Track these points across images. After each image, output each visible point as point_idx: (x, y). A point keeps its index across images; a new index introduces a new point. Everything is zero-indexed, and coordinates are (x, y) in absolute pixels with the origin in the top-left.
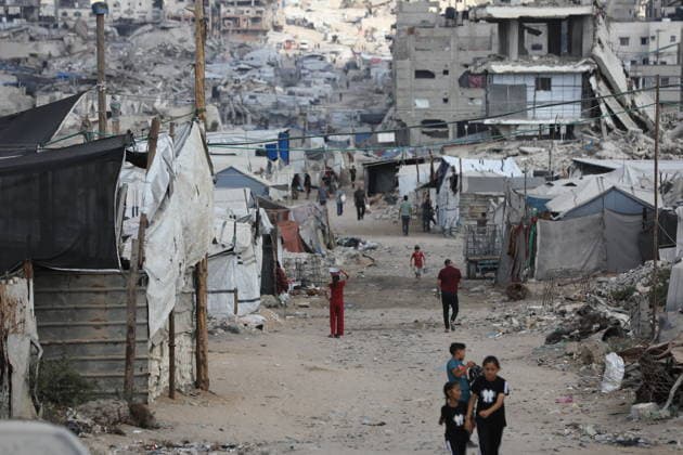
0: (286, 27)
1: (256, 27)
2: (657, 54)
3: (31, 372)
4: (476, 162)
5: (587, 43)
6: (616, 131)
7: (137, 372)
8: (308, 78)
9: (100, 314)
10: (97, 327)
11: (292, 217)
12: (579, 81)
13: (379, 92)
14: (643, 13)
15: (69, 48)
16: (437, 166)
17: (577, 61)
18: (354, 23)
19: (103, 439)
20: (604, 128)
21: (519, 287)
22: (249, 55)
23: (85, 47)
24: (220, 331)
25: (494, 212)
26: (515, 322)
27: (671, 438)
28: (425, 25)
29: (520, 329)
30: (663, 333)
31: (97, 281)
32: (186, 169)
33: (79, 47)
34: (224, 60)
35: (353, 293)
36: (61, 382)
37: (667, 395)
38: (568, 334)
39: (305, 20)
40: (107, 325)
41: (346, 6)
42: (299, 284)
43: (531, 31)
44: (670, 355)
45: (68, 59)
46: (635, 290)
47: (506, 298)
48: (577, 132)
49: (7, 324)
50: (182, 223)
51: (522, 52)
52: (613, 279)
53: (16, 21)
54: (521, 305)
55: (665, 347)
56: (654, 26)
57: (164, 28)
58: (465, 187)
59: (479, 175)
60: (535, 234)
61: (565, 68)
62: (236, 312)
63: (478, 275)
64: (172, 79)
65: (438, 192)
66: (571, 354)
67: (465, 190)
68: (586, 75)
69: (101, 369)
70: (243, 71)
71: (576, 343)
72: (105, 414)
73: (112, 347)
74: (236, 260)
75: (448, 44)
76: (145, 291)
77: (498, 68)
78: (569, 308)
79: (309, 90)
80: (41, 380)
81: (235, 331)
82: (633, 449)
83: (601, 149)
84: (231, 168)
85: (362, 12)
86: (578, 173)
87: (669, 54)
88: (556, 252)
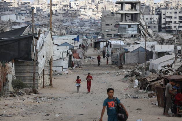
0: (81, 16)
1: (75, 15)
2: (153, 21)
3: (13, 82)
4: (115, 41)
5: (138, 19)
6: (144, 36)
7: (36, 82)
8: (85, 25)
9: (28, 70)
10: (28, 73)
11: (77, 52)
12: (137, 26)
13: (99, 28)
14: (151, 14)
15: (38, 19)
16: (107, 42)
17: (136, 22)
18: (95, 15)
19: (26, 96)
20: (141, 35)
21: (121, 66)
22: (74, 21)
23: (41, 19)
24: (58, 74)
25: (118, 52)
26: (119, 73)
27: (145, 97)
28: (108, 15)
29: (120, 75)
30: (146, 75)
31: (28, 63)
32: (47, 41)
33: (40, 19)
34: (69, 22)
35: (88, 67)
36: (19, 84)
37: (146, 88)
38: (129, 76)
39: (85, 14)
40: (30, 73)
41: (93, 12)
42: (77, 65)
43: (128, 16)
44: (147, 80)
45: (38, 21)
46: (143, 67)
47: (119, 69)
48: (136, 36)
49: (7, 72)
50: (46, 52)
51: (126, 20)
52: (140, 65)
53: (28, 14)
54: (121, 70)
55: (146, 78)
56: (153, 16)
57: (57, 16)
58: (113, 46)
59: (116, 44)
60: (125, 56)
61: (134, 24)
62: (62, 71)
63: (114, 64)
64: (58, 25)
65: (107, 47)
66: (129, 80)
67: (112, 47)
68: (138, 25)
69: (29, 82)
70: (72, 24)
71: (130, 78)
72: (27, 91)
73: (31, 77)
74: (63, 60)
75: (112, 19)
76: (38, 66)
77: (121, 23)
78: (130, 70)
79: (85, 28)
80: (15, 83)
81: (61, 74)
82: (137, 99)
83: (140, 39)
84: (66, 42)
85: (96, 13)
86: (135, 44)
87: (156, 22)
88: (129, 59)
